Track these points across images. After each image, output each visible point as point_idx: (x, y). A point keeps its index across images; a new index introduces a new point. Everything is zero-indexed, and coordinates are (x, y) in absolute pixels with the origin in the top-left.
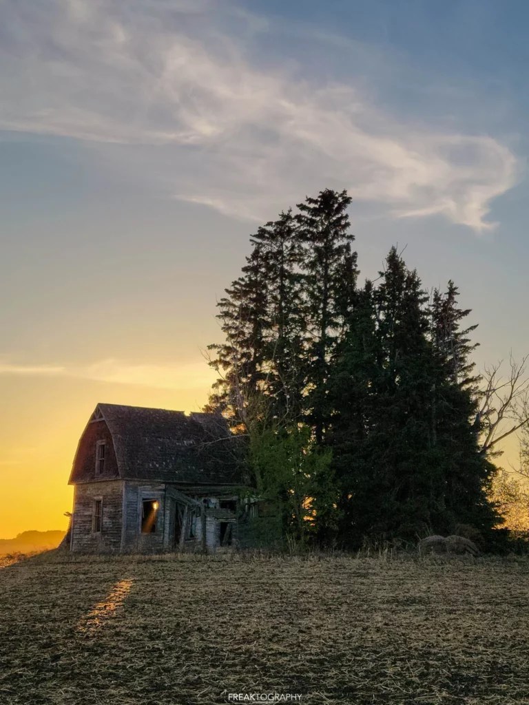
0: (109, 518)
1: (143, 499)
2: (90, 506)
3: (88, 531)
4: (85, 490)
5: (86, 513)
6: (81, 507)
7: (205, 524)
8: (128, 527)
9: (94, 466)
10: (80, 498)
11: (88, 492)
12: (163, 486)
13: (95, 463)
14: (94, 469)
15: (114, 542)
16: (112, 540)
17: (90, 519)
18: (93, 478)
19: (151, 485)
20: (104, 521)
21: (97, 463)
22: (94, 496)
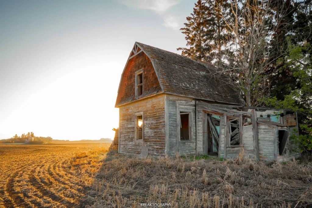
0: (151, 128)
1: (181, 112)
2: (133, 120)
3: (132, 140)
4: (127, 110)
5: (130, 126)
6: (125, 122)
7: (258, 132)
8: (170, 135)
9: (134, 91)
10: (123, 116)
11: (130, 111)
12: (193, 102)
13: (134, 89)
14: (134, 93)
15: (157, 148)
16: (155, 147)
17: (132, 130)
18: (133, 99)
19: (185, 100)
20: (145, 131)
21: (136, 88)
22: (135, 113)
